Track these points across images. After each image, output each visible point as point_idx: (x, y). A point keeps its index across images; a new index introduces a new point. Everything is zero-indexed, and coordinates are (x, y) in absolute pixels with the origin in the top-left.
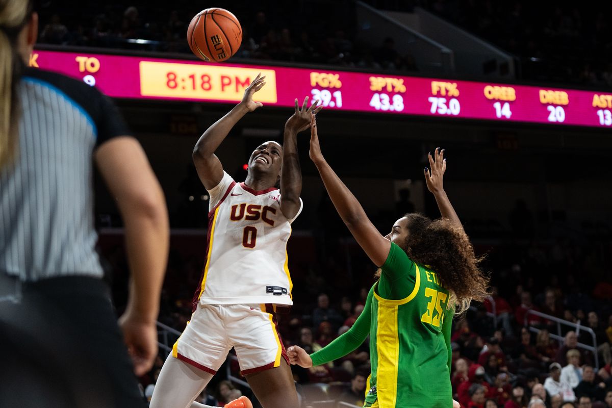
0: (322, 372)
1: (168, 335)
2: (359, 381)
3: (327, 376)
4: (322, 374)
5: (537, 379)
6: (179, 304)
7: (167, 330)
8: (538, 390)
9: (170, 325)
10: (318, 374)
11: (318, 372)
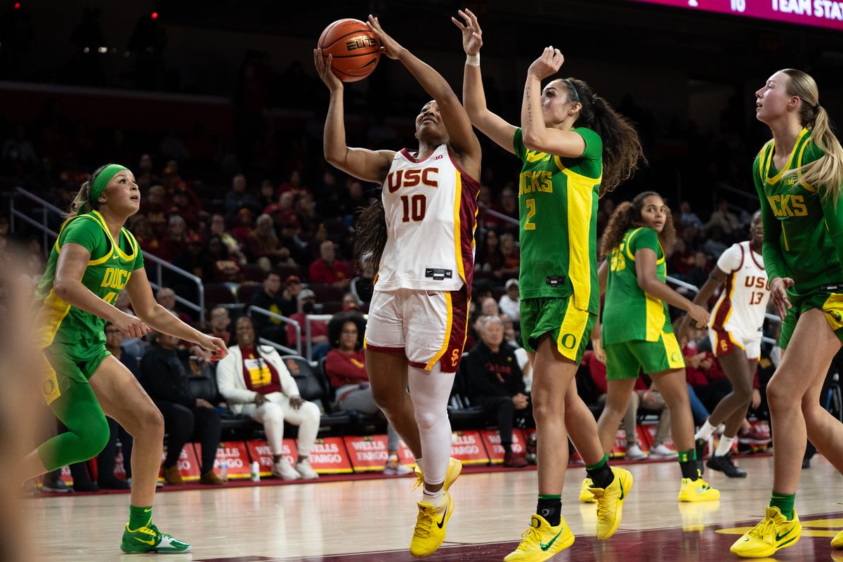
0: (233, 269)
1: (48, 214)
2: (273, 281)
3: (237, 273)
4: (232, 272)
5: (489, 293)
6: (64, 176)
7: (47, 208)
8: (489, 306)
9: (51, 202)
10: (226, 272)
11: (227, 268)
